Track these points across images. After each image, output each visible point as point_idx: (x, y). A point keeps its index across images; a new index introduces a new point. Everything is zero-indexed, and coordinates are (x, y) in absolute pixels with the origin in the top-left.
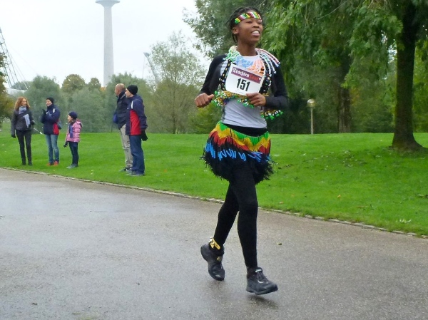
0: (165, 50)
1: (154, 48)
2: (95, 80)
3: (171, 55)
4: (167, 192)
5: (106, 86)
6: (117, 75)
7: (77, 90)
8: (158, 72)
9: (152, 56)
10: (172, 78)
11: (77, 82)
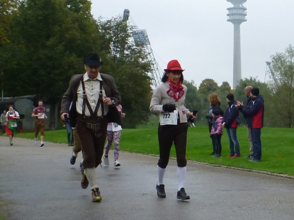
0: (283, 59)
1: (274, 58)
2: (226, 84)
3: (288, 64)
4: (282, 175)
5: (235, 89)
6: (244, 80)
7: (211, 92)
8: (277, 77)
9: (272, 64)
10: (288, 83)
11: (211, 85)
